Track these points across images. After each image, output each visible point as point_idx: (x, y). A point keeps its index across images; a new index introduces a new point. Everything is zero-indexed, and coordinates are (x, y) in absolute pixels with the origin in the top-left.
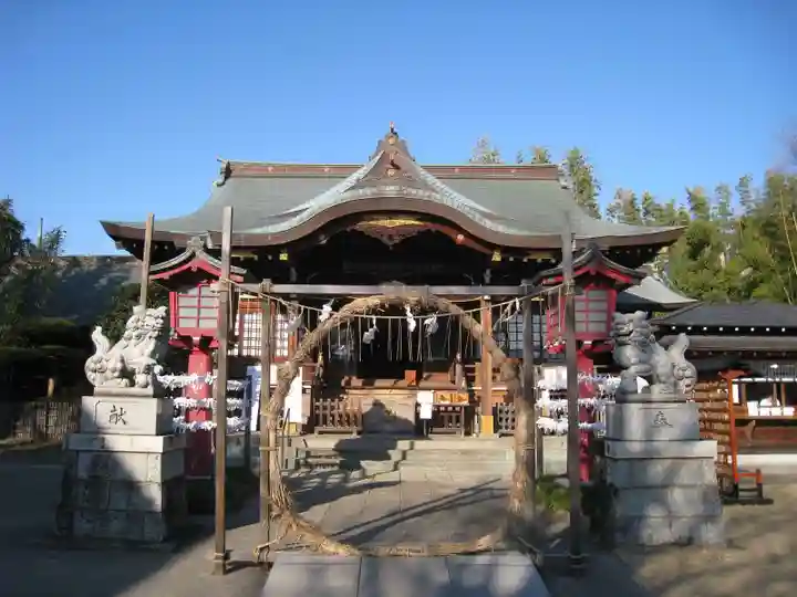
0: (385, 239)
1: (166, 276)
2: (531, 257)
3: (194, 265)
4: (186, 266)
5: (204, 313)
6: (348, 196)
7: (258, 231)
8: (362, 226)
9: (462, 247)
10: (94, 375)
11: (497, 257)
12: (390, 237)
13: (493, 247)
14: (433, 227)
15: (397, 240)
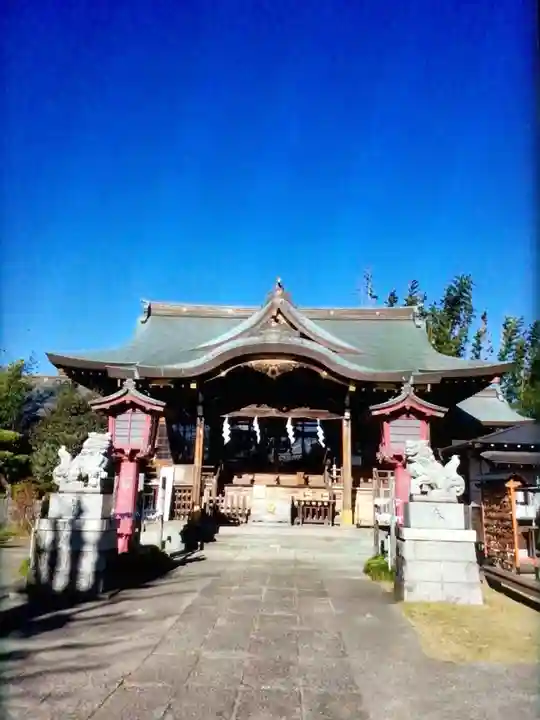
0: (269, 374)
1: (107, 406)
2: (379, 388)
3: (128, 399)
4: (123, 399)
5: (133, 432)
6: (241, 342)
7: (176, 366)
8: (253, 363)
9: (326, 380)
10: (60, 479)
11: (352, 388)
12: (273, 372)
13: (348, 381)
14: (305, 366)
15: (278, 374)
